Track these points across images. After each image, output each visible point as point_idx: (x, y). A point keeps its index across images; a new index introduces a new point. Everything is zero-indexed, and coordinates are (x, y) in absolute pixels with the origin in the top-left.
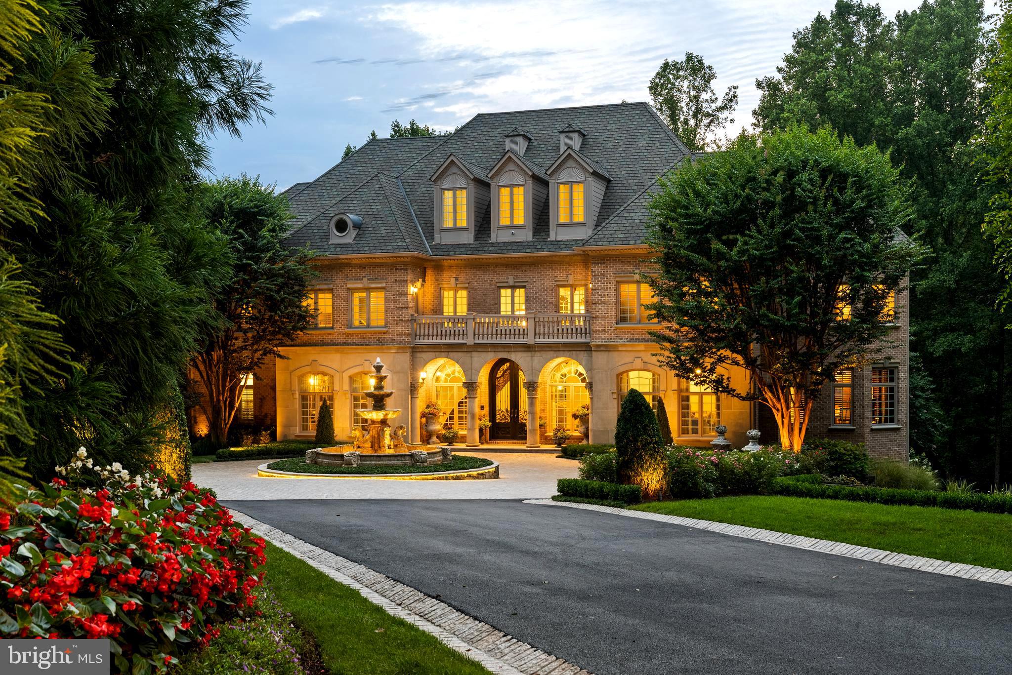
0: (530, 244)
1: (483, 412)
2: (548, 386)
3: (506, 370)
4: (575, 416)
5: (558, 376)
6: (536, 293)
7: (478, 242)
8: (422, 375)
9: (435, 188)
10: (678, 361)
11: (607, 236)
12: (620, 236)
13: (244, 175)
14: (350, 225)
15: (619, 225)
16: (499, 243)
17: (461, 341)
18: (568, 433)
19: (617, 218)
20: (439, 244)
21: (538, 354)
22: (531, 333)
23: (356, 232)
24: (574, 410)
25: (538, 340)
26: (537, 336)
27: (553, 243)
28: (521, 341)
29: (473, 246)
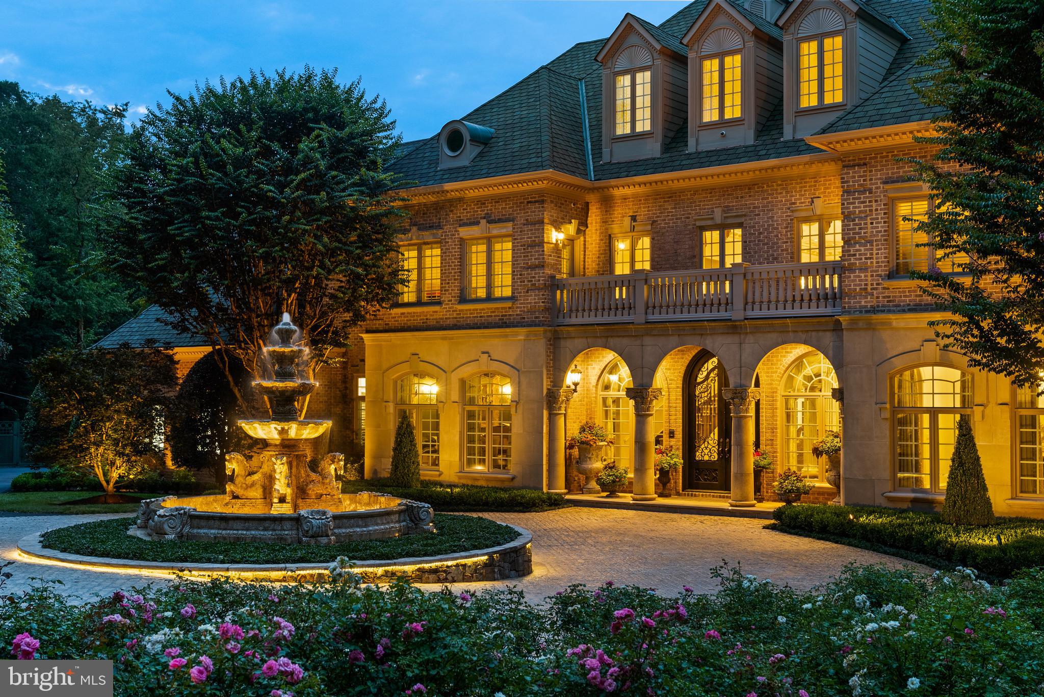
0: (750, 149)
1: (673, 442)
2: (779, 398)
3: (713, 370)
4: (817, 452)
5: (799, 379)
6: (761, 233)
7: (668, 155)
8: (571, 378)
9: (604, 72)
10: (976, 332)
11: (869, 114)
12: (893, 111)
13: (307, 68)
14: (467, 136)
15: (896, 94)
16: (699, 153)
17: (626, 318)
18: (809, 483)
19: (895, 83)
20: (609, 163)
21: (751, 339)
22: (739, 303)
23: (477, 150)
24: (816, 441)
25: (750, 314)
26: (749, 306)
27: (788, 145)
28: (723, 314)
29: (660, 161)
